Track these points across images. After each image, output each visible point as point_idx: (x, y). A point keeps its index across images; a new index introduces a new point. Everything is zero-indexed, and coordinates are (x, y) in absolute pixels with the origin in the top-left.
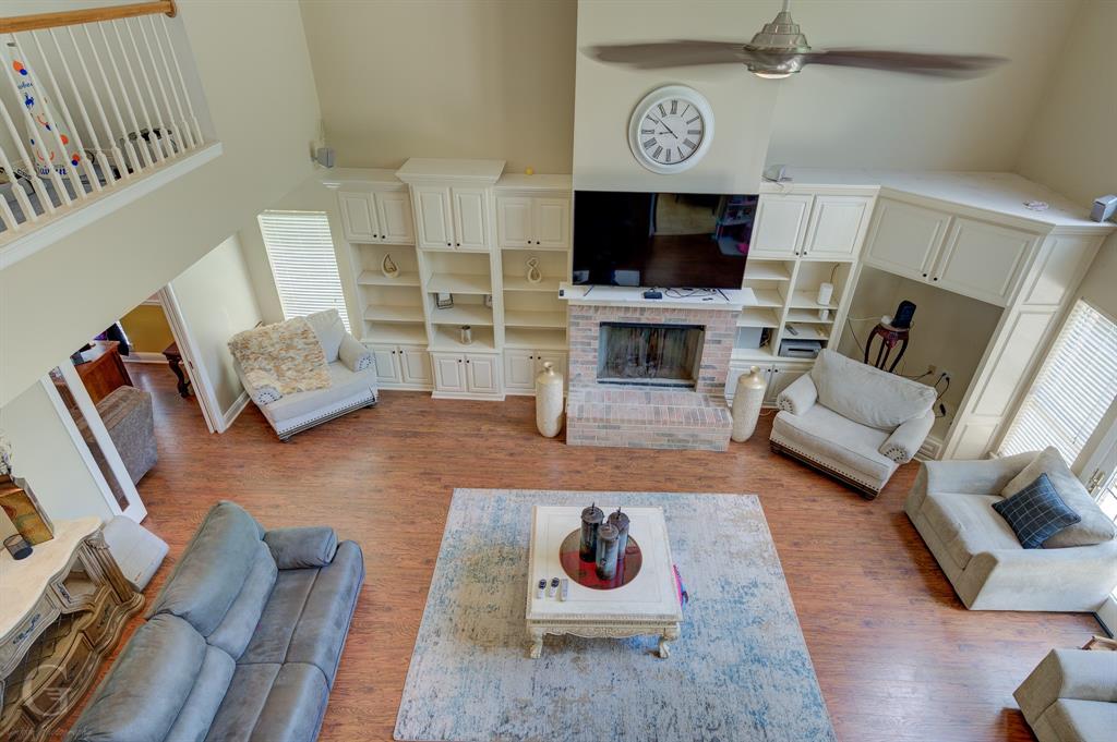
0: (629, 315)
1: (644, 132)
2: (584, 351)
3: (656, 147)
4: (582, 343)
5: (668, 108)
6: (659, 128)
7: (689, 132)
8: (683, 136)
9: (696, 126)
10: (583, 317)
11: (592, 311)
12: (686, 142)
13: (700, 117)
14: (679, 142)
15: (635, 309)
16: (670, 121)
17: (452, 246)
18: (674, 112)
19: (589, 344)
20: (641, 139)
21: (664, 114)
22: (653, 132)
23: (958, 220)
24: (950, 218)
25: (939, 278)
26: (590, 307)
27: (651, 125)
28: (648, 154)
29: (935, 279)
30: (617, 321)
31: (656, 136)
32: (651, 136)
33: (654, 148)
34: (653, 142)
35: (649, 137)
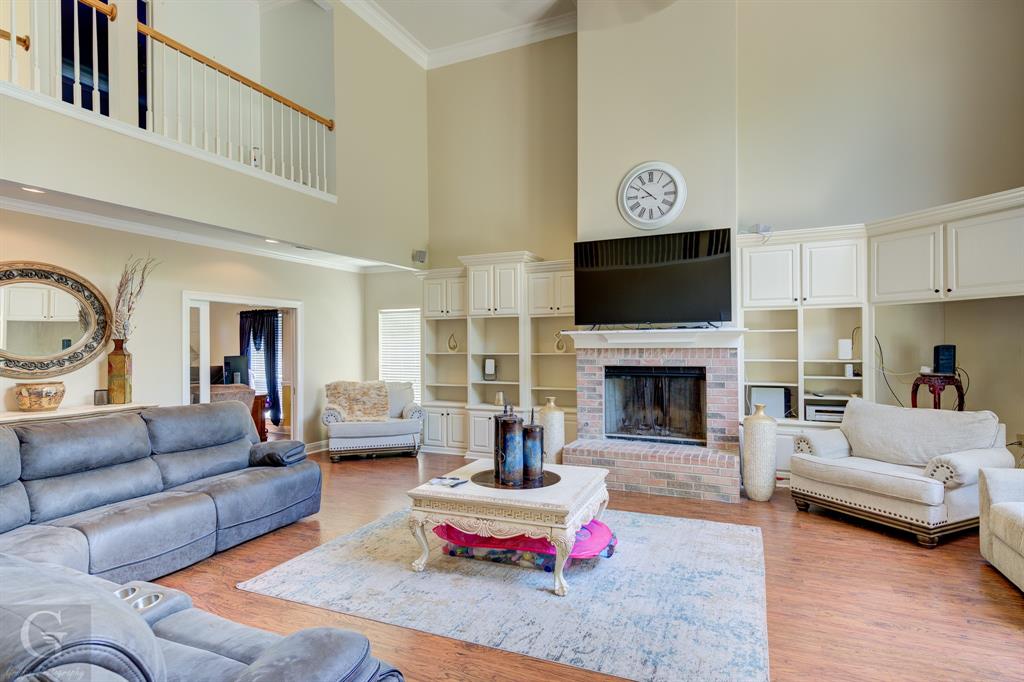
0: (629, 357)
1: (629, 198)
2: (590, 397)
3: (640, 208)
4: (588, 389)
5: (646, 177)
6: (641, 194)
7: (666, 194)
8: (661, 198)
9: (671, 188)
10: (588, 361)
11: (596, 354)
12: (664, 202)
13: (673, 181)
14: (659, 202)
15: (634, 350)
16: (649, 188)
17: (492, 312)
18: (651, 180)
19: (594, 390)
20: (628, 204)
21: (644, 183)
22: (636, 197)
23: (949, 225)
24: (941, 227)
25: (954, 288)
26: (593, 350)
27: (633, 193)
28: (634, 215)
29: (949, 290)
30: (618, 364)
31: (639, 200)
32: (635, 201)
33: (639, 210)
34: (637, 205)
35: (632, 202)
